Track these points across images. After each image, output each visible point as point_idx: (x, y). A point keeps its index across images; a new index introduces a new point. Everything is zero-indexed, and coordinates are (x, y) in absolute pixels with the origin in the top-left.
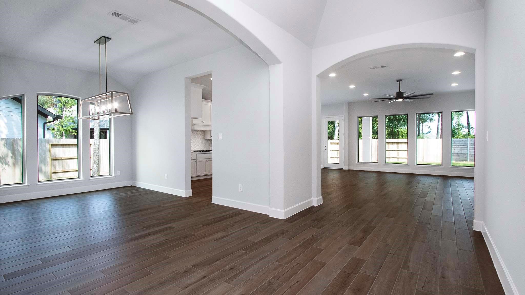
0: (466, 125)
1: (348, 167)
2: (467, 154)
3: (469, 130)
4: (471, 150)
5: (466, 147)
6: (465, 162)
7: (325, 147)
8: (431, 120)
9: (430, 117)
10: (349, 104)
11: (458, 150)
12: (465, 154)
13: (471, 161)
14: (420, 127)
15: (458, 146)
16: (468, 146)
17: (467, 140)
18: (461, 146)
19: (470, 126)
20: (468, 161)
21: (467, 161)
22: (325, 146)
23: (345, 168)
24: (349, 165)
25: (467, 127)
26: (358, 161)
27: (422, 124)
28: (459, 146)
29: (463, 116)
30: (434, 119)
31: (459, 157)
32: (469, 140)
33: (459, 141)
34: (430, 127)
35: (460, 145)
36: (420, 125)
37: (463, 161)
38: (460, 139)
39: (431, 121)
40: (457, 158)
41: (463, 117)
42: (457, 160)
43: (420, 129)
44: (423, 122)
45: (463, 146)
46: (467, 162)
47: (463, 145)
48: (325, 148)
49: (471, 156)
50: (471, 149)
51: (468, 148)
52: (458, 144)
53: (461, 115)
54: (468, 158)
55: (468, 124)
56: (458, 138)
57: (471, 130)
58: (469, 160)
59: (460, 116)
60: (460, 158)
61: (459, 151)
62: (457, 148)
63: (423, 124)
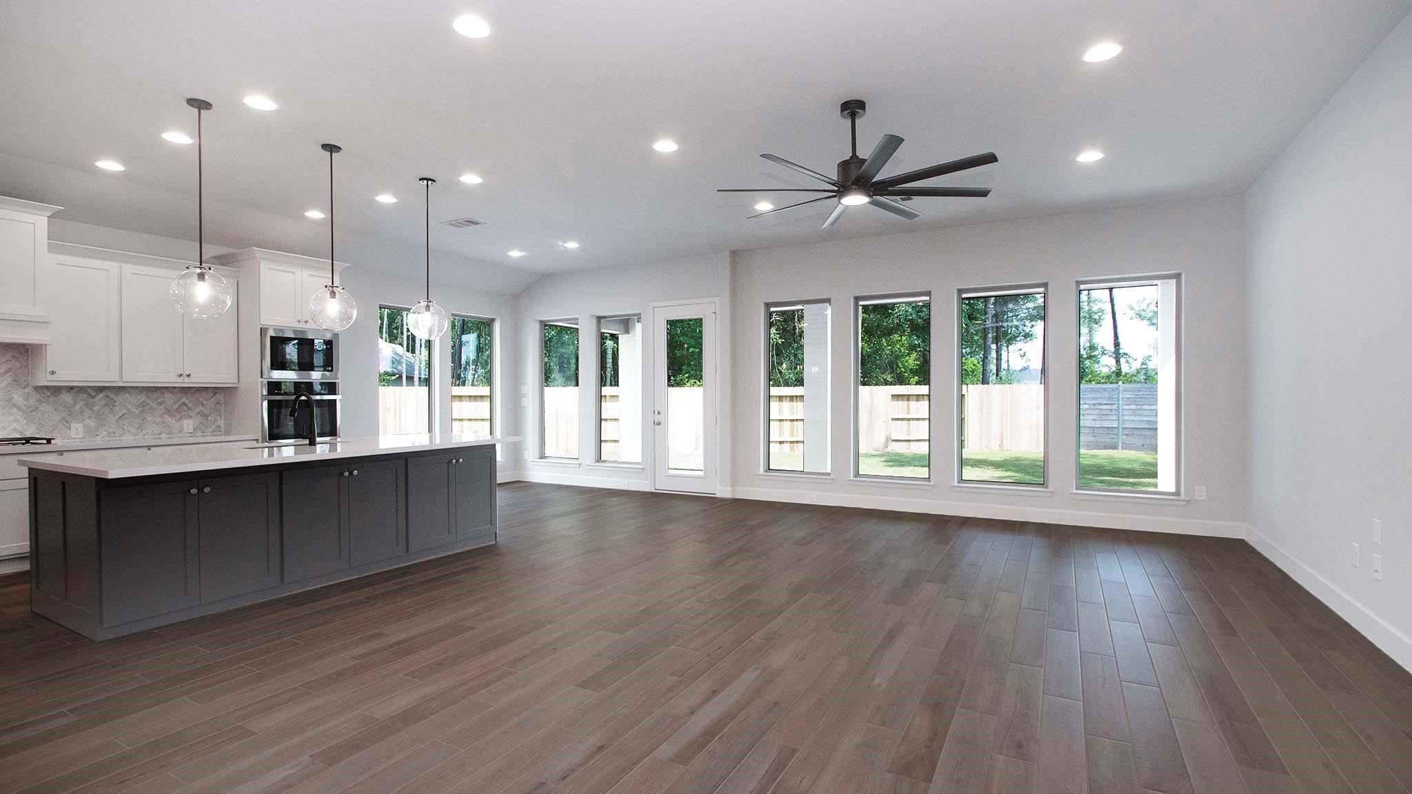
0: (1110, 347)
1: (729, 488)
2: (1116, 428)
3: (1118, 362)
4: (1126, 418)
5: (1115, 407)
6: (1111, 452)
7: (659, 413)
8: (1027, 336)
9: (1025, 328)
10: (734, 253)
11: (1094, 417)
12: (1110, 430)
13: (1126, 449)
14: (1001, 354)
15: (1092, 406)
16: (1118, 404)
17: (1117, 388)
18: (1101, 407)
19: (1121, 351)
20: (1120, 448)
21: (1116, 448)
22: (656, 412)
23: (723, 491)
24: (734, 483)
25: (1114, 353)
26: (766, 468)
27: (1007, 347)
28: (1094, 404)
29: (1101, 326)
30: (1035, 333)
31: (1094, 436)
32: (1121, 388)
33: (1097, 391)
34: (1025, 354)
35: (1098, 402)
36: (1001, 350)
37: (1106, 447)
38: (1099, 386)
39: (1028, 339)
40: (1092, 439)
41: (1100, 328)
42: (1090, 446)
43: (1001, 359)
44: (1009, 342)
45: (1106, 404)
46: (1116, 451)
47: (1105, 402)
48: (658, 418)
49: (1127, 435)
50: (1126, 412)
51: (1118, 409)
52: (1094, 399)
53: (1096, 324)
54: (1118, 439)
55: (1117, 344)
56: (1093, 383)
57: (1122, 360)
58: (1120, 445)
59: (1095, 326)
60: (1099, 440)
61: (1094, 420)
62: (1089, 412)
63: (1010, 347)
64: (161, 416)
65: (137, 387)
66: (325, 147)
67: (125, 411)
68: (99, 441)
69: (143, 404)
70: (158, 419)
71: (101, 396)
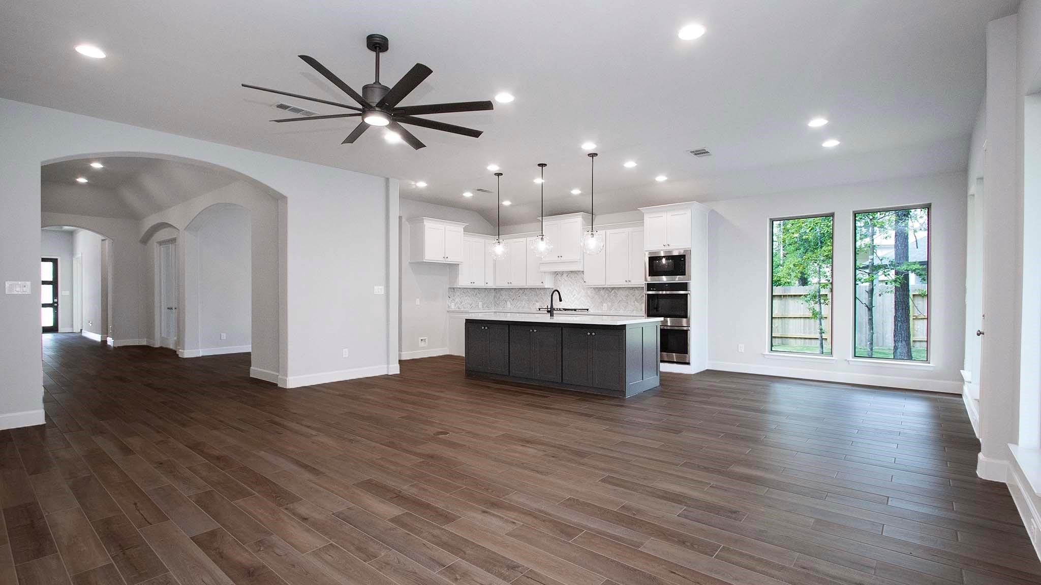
64: (634, 302)
65: (625, 287)
66: (539, 165)
67: (621, 299)
68: (612, 313)
69: (627, 296)
70: (633, 304)
71: (613, 291)
